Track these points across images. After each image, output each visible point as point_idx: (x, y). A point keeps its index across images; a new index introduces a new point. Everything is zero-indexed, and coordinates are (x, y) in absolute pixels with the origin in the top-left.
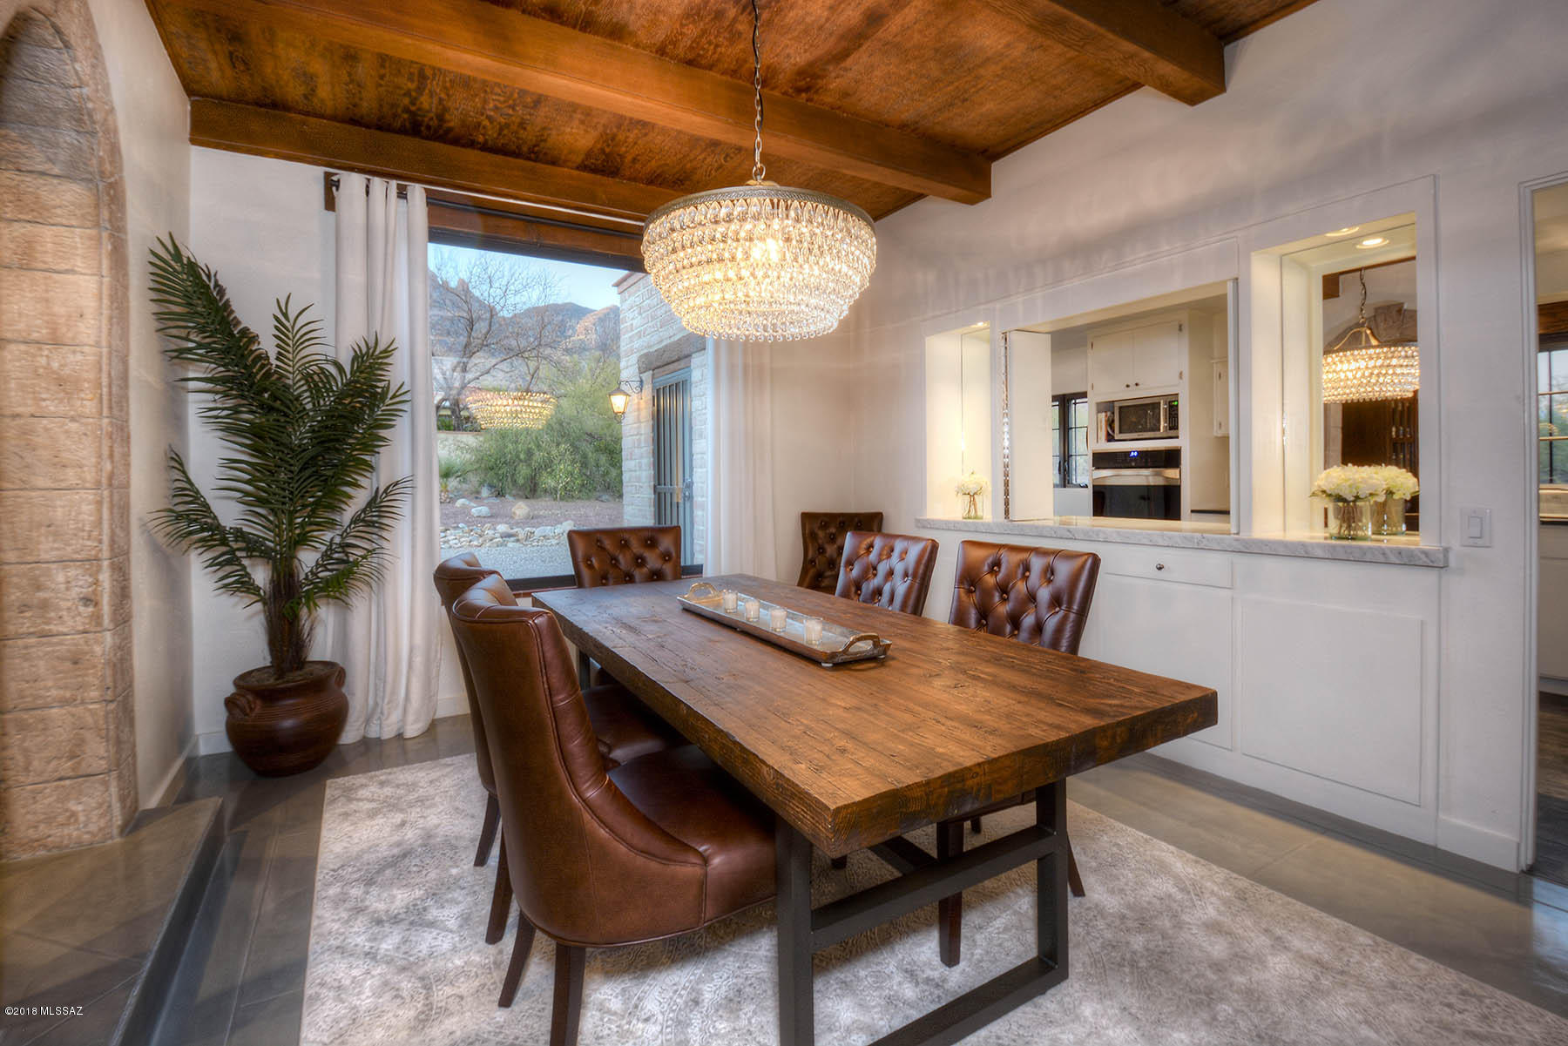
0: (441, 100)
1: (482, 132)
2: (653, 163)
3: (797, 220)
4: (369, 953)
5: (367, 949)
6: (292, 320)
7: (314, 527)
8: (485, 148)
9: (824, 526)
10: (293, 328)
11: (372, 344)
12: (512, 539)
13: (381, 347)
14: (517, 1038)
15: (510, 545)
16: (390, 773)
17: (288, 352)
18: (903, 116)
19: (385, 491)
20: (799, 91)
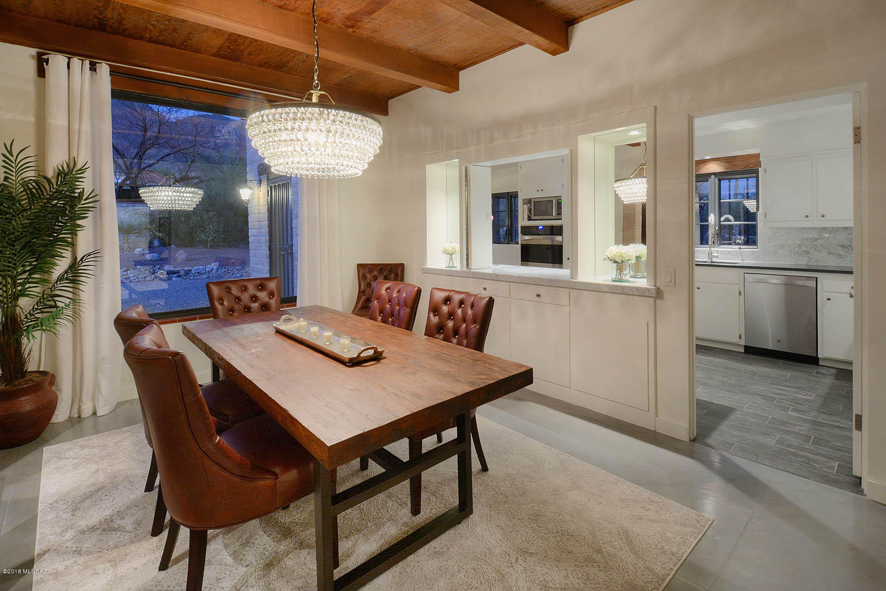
0: (120, 14)
1: (149, 32)
2: (262, 56)
3: (334, 121)
4: (76, 551)
5: (74, 549)
6: (15, 157)
7: (31, 285)
8: (150, 40)
9: (371, 271)
10: (16, 160)
11: (72, 165)
12: (176, 275)
13: (79, 166)
14: (169, 587)
15: (174, 279)
16: (88, 440)
17: (13, 176)
18: (409, 45)
19: (81, 259)
20: (348, 27)
